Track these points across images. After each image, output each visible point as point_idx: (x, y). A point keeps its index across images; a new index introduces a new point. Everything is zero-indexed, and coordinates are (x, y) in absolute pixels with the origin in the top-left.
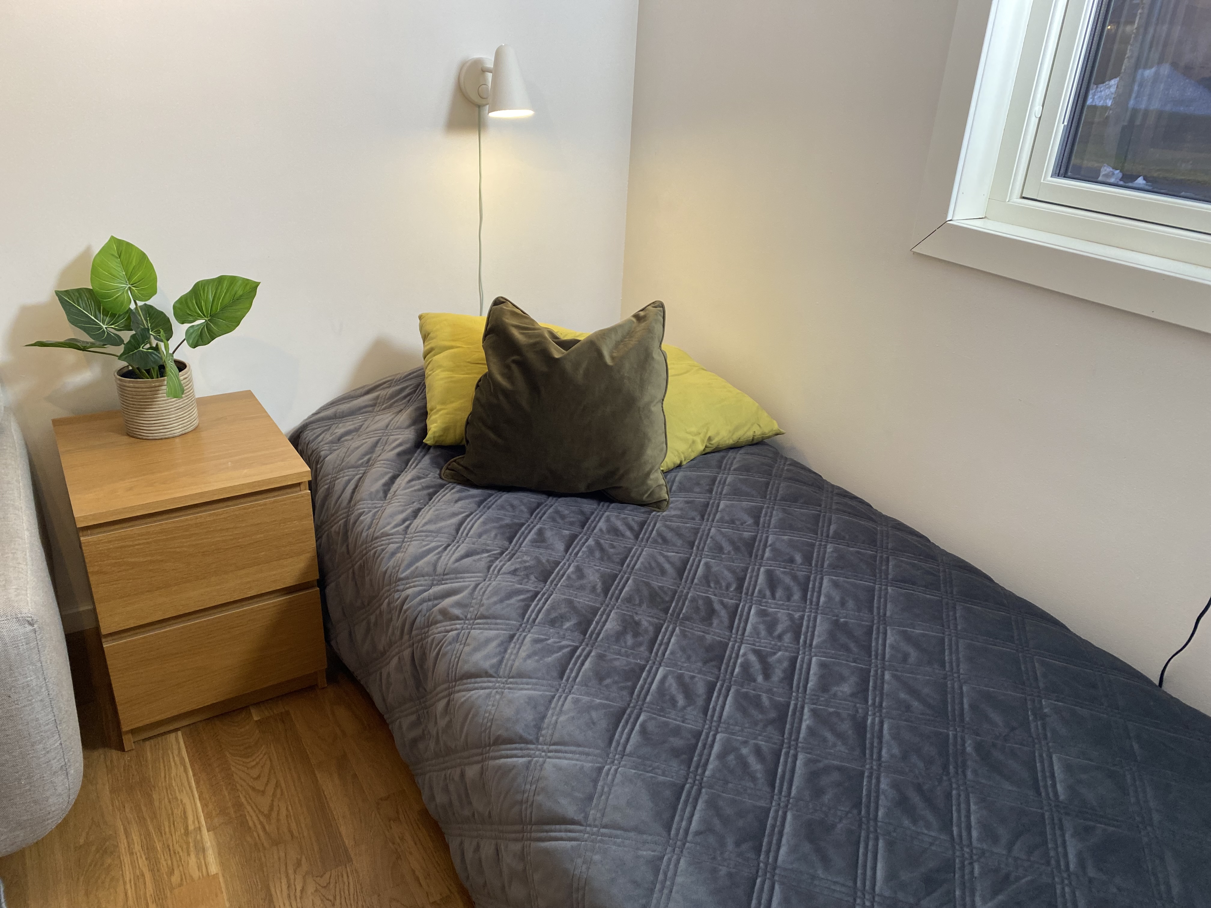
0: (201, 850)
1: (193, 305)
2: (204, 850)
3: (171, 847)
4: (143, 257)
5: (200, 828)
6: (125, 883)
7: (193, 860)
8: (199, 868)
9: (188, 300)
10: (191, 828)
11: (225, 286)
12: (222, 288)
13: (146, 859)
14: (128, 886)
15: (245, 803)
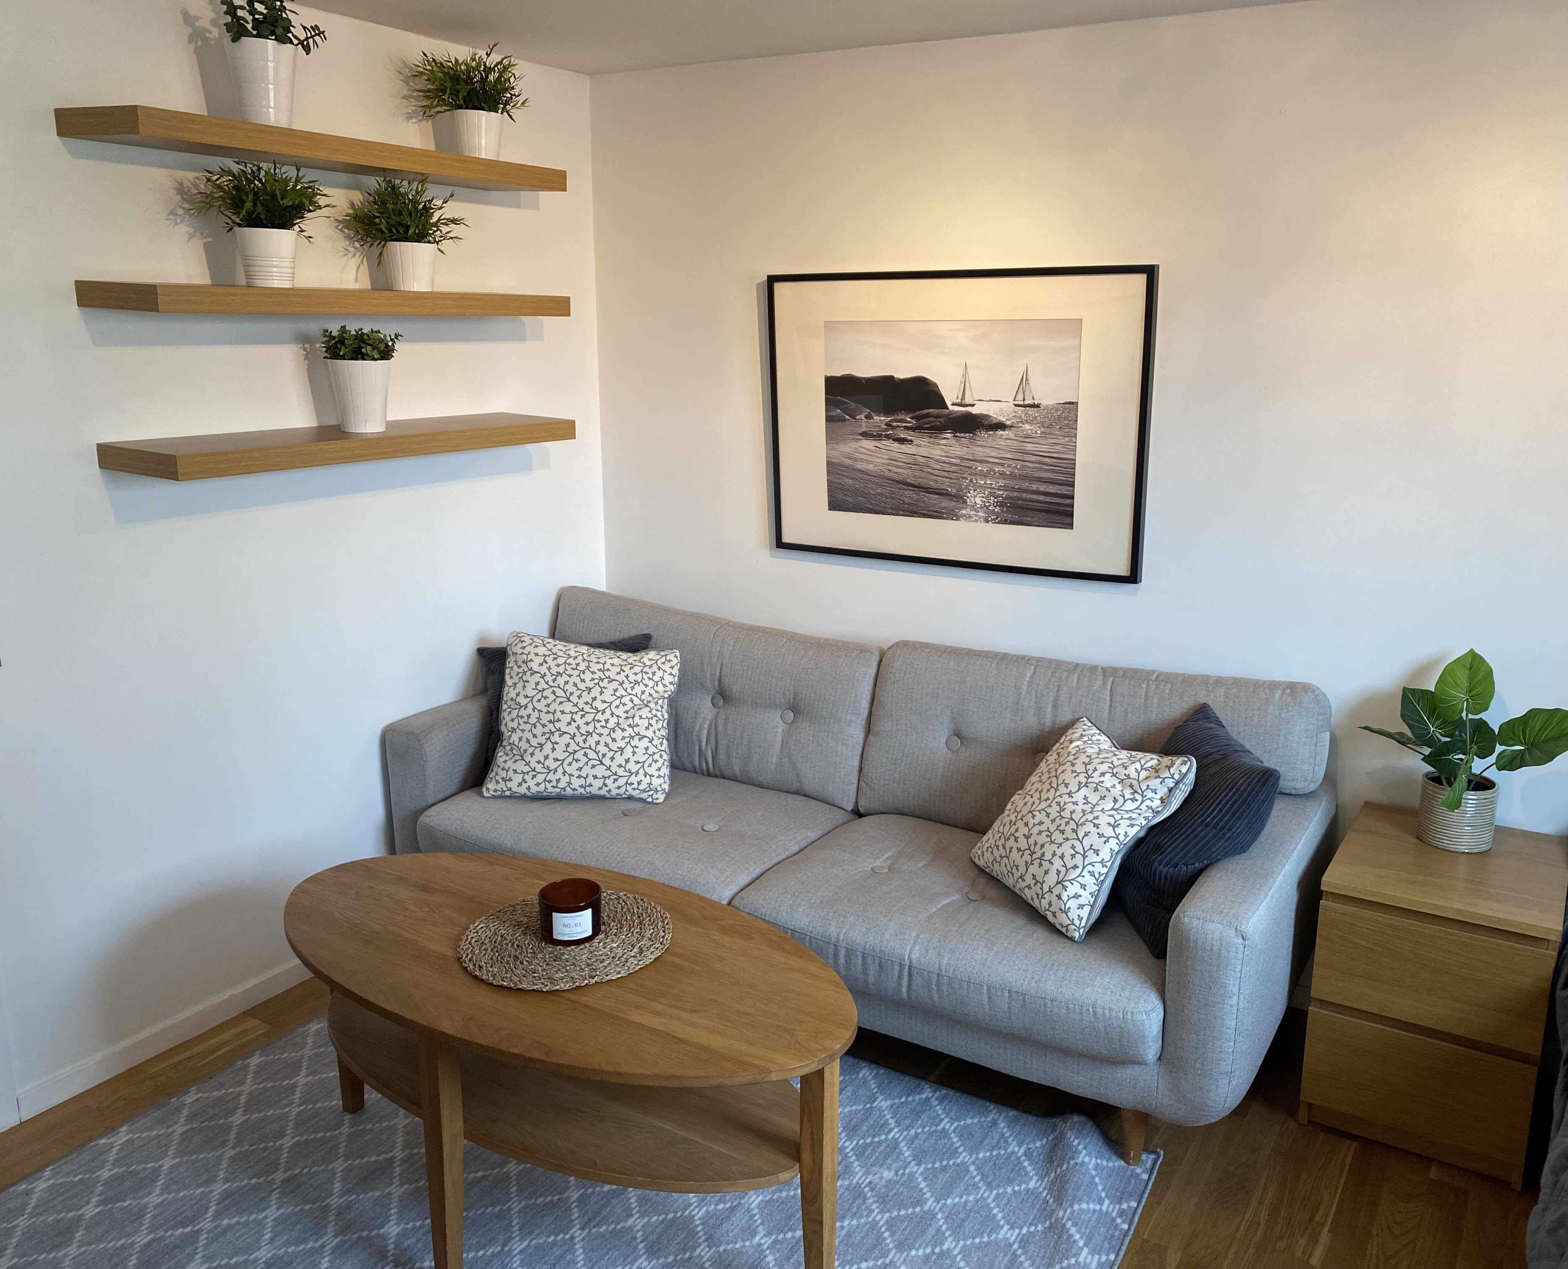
0: (1314, 1240)
1: (1519, 731)
2: (1316, 1243)
3: (1292, 1221)
4: (1490, 672)
5: (1323, 1224)
6: (1242, 1219)
7: (1303, 1242)
8: (1304, 1252)
9: (1516, 725)
10: (1317, 1219)
11: (1556, 720)
12: (1553, 720)
13: (1269, 1215)
14: (1243, 1223)
15: (1374, 1234)
